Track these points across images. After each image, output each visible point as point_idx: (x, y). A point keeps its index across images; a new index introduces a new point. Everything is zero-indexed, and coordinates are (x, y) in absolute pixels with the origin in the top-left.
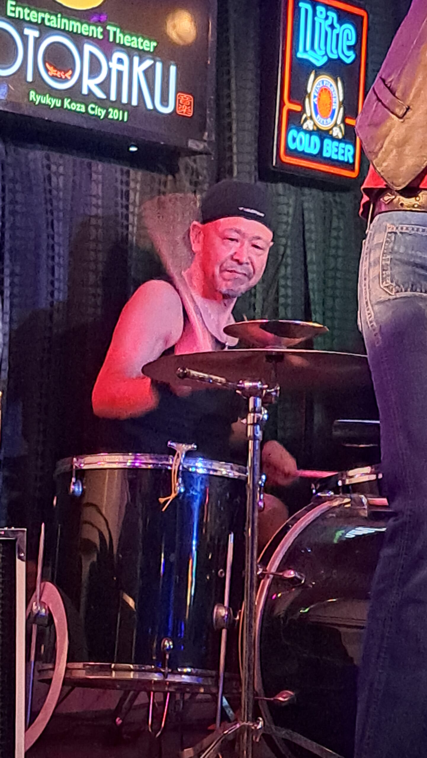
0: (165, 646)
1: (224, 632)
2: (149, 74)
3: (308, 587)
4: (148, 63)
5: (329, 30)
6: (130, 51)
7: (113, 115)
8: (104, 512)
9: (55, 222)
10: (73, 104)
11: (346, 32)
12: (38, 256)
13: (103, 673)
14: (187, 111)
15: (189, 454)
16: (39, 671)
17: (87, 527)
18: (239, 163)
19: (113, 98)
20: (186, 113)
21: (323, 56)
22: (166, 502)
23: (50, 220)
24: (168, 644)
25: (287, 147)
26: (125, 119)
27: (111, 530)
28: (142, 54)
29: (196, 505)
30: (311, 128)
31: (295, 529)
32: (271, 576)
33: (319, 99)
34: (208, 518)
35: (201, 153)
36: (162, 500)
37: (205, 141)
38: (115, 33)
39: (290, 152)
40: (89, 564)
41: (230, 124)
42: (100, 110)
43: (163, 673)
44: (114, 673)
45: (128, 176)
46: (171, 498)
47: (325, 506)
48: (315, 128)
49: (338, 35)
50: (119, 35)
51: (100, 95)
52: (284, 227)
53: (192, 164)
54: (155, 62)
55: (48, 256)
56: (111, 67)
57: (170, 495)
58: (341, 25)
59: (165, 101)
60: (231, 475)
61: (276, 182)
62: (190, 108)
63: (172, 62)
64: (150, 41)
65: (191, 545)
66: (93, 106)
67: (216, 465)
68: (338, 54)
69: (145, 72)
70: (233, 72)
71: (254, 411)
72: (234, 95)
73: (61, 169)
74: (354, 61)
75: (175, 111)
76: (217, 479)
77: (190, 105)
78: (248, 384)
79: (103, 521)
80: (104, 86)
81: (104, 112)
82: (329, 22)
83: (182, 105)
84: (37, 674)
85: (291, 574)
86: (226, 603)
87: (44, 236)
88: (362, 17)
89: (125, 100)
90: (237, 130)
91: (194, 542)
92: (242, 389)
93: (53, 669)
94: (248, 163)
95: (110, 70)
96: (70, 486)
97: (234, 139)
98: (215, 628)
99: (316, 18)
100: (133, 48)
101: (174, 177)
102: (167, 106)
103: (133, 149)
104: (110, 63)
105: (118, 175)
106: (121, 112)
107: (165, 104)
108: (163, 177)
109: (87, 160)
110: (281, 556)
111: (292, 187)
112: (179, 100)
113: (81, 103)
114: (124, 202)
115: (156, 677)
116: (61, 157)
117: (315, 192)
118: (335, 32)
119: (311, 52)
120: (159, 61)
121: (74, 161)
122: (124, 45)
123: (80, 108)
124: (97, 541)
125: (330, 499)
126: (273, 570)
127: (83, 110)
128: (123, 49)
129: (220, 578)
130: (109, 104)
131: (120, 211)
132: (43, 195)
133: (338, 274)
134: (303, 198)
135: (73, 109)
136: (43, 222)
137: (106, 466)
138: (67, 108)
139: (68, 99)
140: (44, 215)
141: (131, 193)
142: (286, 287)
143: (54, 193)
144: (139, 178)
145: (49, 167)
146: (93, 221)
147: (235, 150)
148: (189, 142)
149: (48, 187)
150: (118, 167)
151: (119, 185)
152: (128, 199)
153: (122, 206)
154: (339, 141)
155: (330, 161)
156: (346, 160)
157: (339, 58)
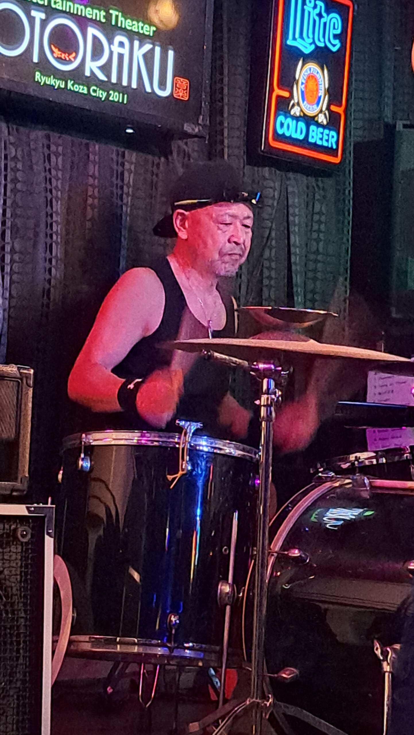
0: (170, 621)
1: (228, 608)
2: (148, 57)
4: (148, 47)
5: (317, 19)
6: (131, 35)
7: (113, 97)
8: (110, 487)
9: (54, 201)
10: (76, 86)
11: (333, 20)
12: (36, 234)
13: (108, 646)
14: (183, 95)
18: (229, 146)
19: (114, 80)
20: (182, 97)
21: (311, 44)
22: (174, 479)
23: (49, 199)
24: (174, 619)
26: (125, 102)
28: (143, 38)
30: (298, 114)
32: (275, 554)
33: (306, 87)
35: (196, 136)
36: (170, 478)
37: (199, 125)
38: (117, 17)
41: (222, 109)
42: (101, 92)
43: (168, 648)
44: (119, 646)
45: (123, 157)
46: (179, 475)
47: (326, 486)
48: (302, 114)
49: (325, 24)
50: (120, 18)
51: (102, 77)
52: (269, 209)
54: (154, 46)
55: (46, 234)
56: (112, 49)
58: (328, 14)
59: (162, 84)
60: (235, 454)
61: (263, 166)
62: (186, 93)
63: (171, 47)
64: (150, 25)
66: (94, 88)
67: (220, 444)
68: (325, 42)
69: (145, 56)
70: (226, 57)
71: (268, 393)
72: (226, 81)
73: (60, 149)
75: (171, 94)
76: (221, 458)
77: (187, 89)
78: (262, 366)
80: (106, 69)
81: (105, 94)
82: (317, 11)
83: (179, 89)
85: (296, 553)
86: (230, 580)
87: (43, 214)
89: (125, 83)
90: (228, 114)
92: (257, 370)
94: (239, 147)
95: (111, 53)
96: (77, 462)
97: (226, 124)
99: (305, 7)
100: (135, 32)
101: (168, 159)
102: (164, 89)
103: (130, 131)
104: (112, 46)
105: (114, 156)
106: (121, 95)
107: (162, 87)
108: (156, 160)
109: (85, 141)
111: (278, 172)
112: (176, 84)
113: (83, 85)
114: (119, 183)
115: (161, 651)
116: (60, 137)
117: (299, 176)
118: (323, 20)
119: (299, 40)
120: (158, 46)
121: (72, 141)
122: (125, 28)
123: (83, 89)
124: (104, 516)
125: (331, 479)
126: (277, 549)
127: (85, 91)
128: (124, 33)
129: (225, 555)
130: (109, 85)
131: (115, 191)
132: (43, 174)
133: (320, 257)
134: (288, 183)
135: (76, 90)
136: (42, 200)
137: (113, 443)
138: (70, 90)
139: (71, 80)
140: (43, 194)
141: (126, 174)
142: (269, 268)
143: (53, 172)
144: (134, 160)
145: (49, 147)
146: (90, 201)
147: (226, 134)
148: (185, 125)
149: (48, 166)
150: (114, 148)
151: (115, 166)
152: (122, 179)
153: (117, 186)
154: (324, 127)
155: (315, 147)
156: (330, 146)
157: (326, 46)
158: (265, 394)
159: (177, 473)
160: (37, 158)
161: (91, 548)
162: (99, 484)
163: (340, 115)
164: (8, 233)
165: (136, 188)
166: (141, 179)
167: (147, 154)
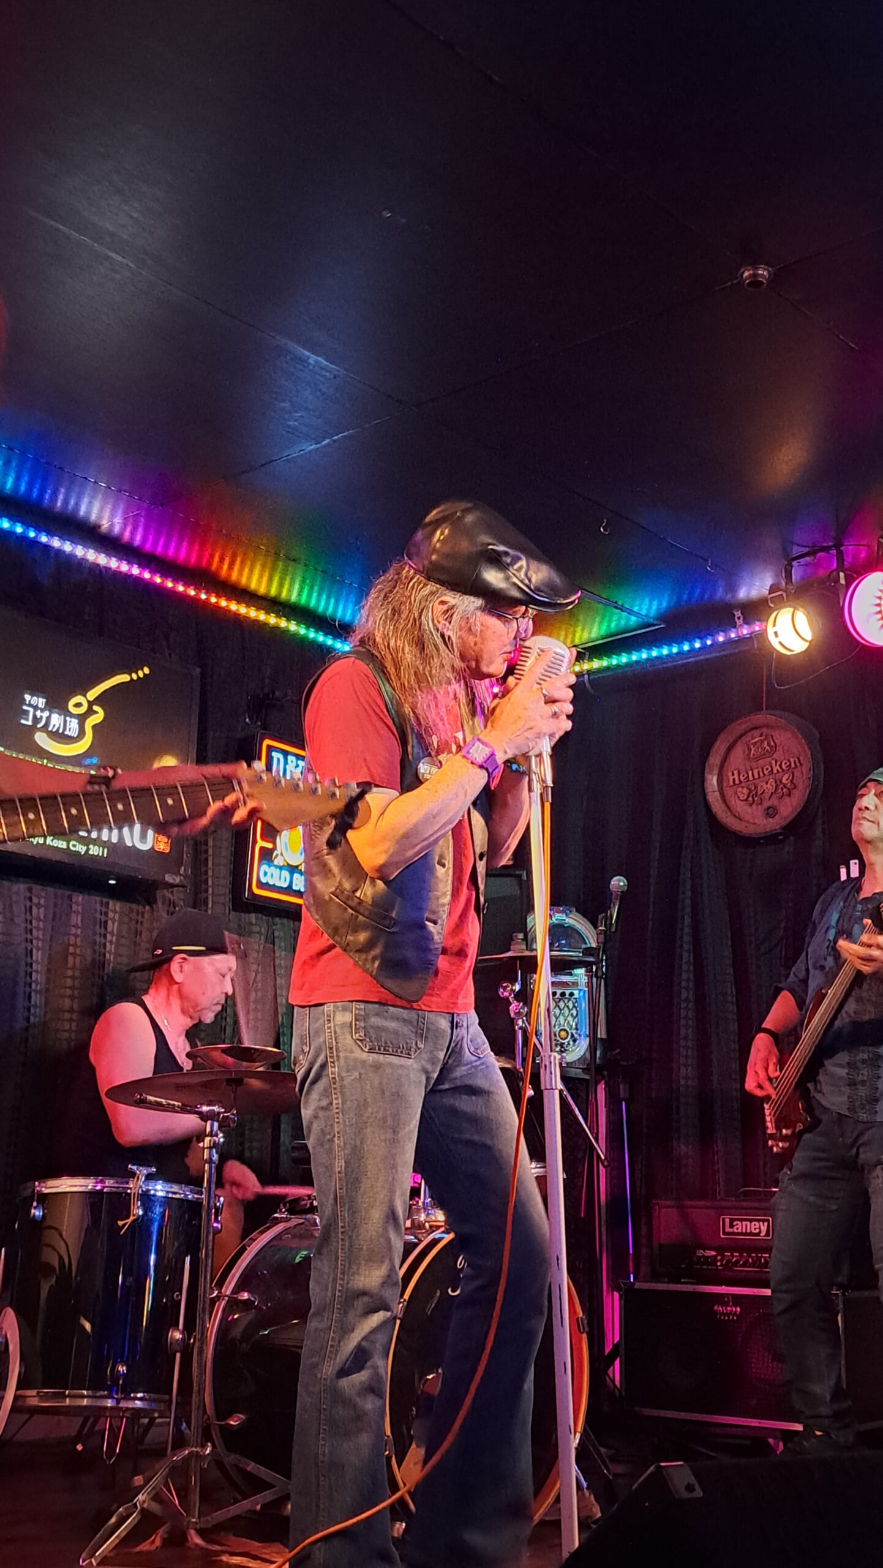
0: (119, 1371)
1: (178, 1355)
3: (262, 1309)
7: (93, 851)
8: (64, 1235)
9: (34, 951)
10: (55, 841)
13: (58, 1400)
15: (149, 1177)
17: (45, 1248)
18: (213, 894)
19: (94, 835)
20: (164, 850)
22: (124, 1225)
23: (29, 949)
24: (122, 1369)
25: (258, 880)
26: (106, 856)
27: (71, 1255)
29: (155, 1228)
30: (281, 864)
31: (252, 1249)
32: (227, 1298)
35: (177, 886)
36: (120, 1223)
37: (181, 875)
39: (261, 885)
40: (47, 1286)
41: (207, 859)
42: (81, 847)
43: (117, 1399)
44: (68, 1399)
45: (108, 907)
46: (130, 1221)
47: (281, 1227)
48: (286, 864)
55: (25, 983)
59: (143, 839)
60: (188, 1197)
61: (250, 912)
62: (166, 847)
73: (42, 901)
75: (153, 848)
76: (176, 1202)
78: (205, 1109)
79: (62, 1244)
81: (85, 849)
83: (160, 842)
85: (245, 1296)
86: (181, 1326)
89: (105, 838)
90: (213, 865)
93: (3, 1397)
94: (224, 895)
96: (30, 1211)
97: (210, 873)
98: (170, 1352)
101: (152, 908)
102: (145, 843)
103: (112, 882)
105: (98, 907)
106: (101, 849)
107: (143, 841)
108: (140, 908)
109: (68, 893)
110: (236, 1278)
112: (157, 838)
113: (63, 840)
114: (103, 931)
115: (110, 1403)
116: (43, 890)
117: (285, 921)
121: (55, 893)
123: (62, 844)
124: (56, 1264)
126: (228, 1293)
127: (65, 846)
129: (176, 1302)
130: (89, 840)
131: (98, 940)
132: (24, 925)
134: (274, 927)
135: (55, 846)
136: (21, 950)
137: (68, 1190)
138: (49, 845)
139: (50, 836)
140: (23, 944)
141: (110, 923)
143: (34, 922)
144: (118, 909)
145: (30, 899)
146: (71, 949)
147: (210, 883)
148: (167, 876)
149: (29, 918)
150: (98, 899)
151: (98, 915)
152: (106, 928)
153: (100, 934)
155: (299, 894)
158: (207, 1136)
159: (128, 1217)
160: (19, 910)
161: (44, 1294)
162: (53, 1231)
165: (120, 936)
166: (125, 927)
167: (132, 903)
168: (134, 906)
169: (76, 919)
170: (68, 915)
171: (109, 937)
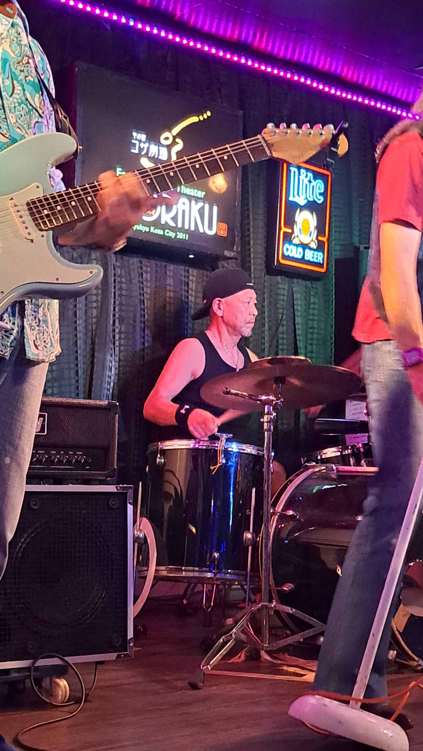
0: (215, 556)
1: (250, 548)
2: (201, 212)
3: (300, 521)
4: (201, 204)
6: (190, 197)
7: (179, 236)
8: (177, 476)
9: (145, 301)
10: (156, 230)
11: (318, 184)
12: (135, 322)
13: (178, 573)
14: (223, 233)
15: (228, 440)
16: (139, 572)
18: (254, 264)
19: (180, 226)
20: (223, 235)
21: (305, 199)
22: (214, 469)
23: (142, 300)
24: (216, 555)
25: (283, 254)
26: (187, 239)
27: (182, 487)
28: (197, 199)
29: (232, 470)
30: (297, 243)
31: (292, 485)
32: (278, 514)
33: (302, 226)
34: (239, 479)
35: (232, 258)
36: (212, 468)
37: (234, 251)
39: (284, 257)
40: (168, 506)
41: (249, 241)
42: (172, 233)
43: (214, 573)
44: (184, 573)
45: (189, 273)
46: (217, 466)
47: (310, 471)
48: (300, 243)
49: (313, 187)
50: (183, 188)
51: (172, 224)
52: (282, 302)
53: (226, 265)
54: (205, 203)
56: (178, 207)
57: (217, 464)
58: (315, 181)
59: (210, 227)
60: (253, 453)
61: (277, 275)
62: (226, 232)
63: (215, 204)
64: (202, 191)
65: (230, 495)
66: (167, 231)
67: (244, 447)
68: (314, 198)
69: (199, 210)
70: (251, 209)
71: (268, 414)
72: (251, 223)
73: (149, 269)
74: (323, 202)
75: (216, 233)
76: (245, 455)
77: (226, 230)
78: (264, 398)
80: (175, 219)
81: (174, 234)
83: (221, 230)
84: (137, 573)
85: (291, 513)
86: (251, 531)
87: (139, 309)
88: (328, 176)
89: (186, 227)
90: (254, 244)
91: (231, 493)
92: (261, 400)
93: (147, 570)
94: (261, 264)
95: (177, 209)
96: (156, 460)
97: (252, 250)
98: (245, 545)
99: (300, 177)
100: (192, 196)
102: (212, 230)
103: (191, 256)
104: (178, 205)
105: (183, 272)
106: (184, 235)
107: (210, 229)
109: (164, 264)
110: (285, 501)
111: (286, 278)
112: (219, 227)
113: (161, 229)
114: (186, 288)
115: (209, 575)
116: (148, 262)
117: (300, 281)
118: (312, 184)
119: (297, 197)
120: (207, 203)
121: (156, 264)
122: (186, 194)
123: (160, 232)
124: (173, 493)
125: (313, 467)
126: (280, 510)
127: (162, 233)
128: (185, 197)
129: (247, 515)
130: (177, 229)
131: (184, 294)
132: (138, 285)
133: (315, 331)
134: (293, 285)
135: (156, 233)
136: (137, 301)
138: (152, 233)
139: (153, 226)
140: (139, 297)
141: (190, 283)
142: (283, 338)
143: (145, 283)
144: (195, 274)
145: (141, 268)
147: (252, 256)
148: (225, 252)
149: (141, 280)
150: (183, 267)
151: (183, 278)
152: (188, 287)
153: (185, 290)
154: (314, 250)
155: (309, 263)
156: (319, 262)
157: (314, 201)
160: (134, 275)
161: (166, 511)
163: (324, 242)
164: (117, 321)
165: (197, 291)
166: (200, 285)
167: (204, 270)
168: (205, 272)
169: (170, 281)
170: (165, 279)
171: (190, 292)
